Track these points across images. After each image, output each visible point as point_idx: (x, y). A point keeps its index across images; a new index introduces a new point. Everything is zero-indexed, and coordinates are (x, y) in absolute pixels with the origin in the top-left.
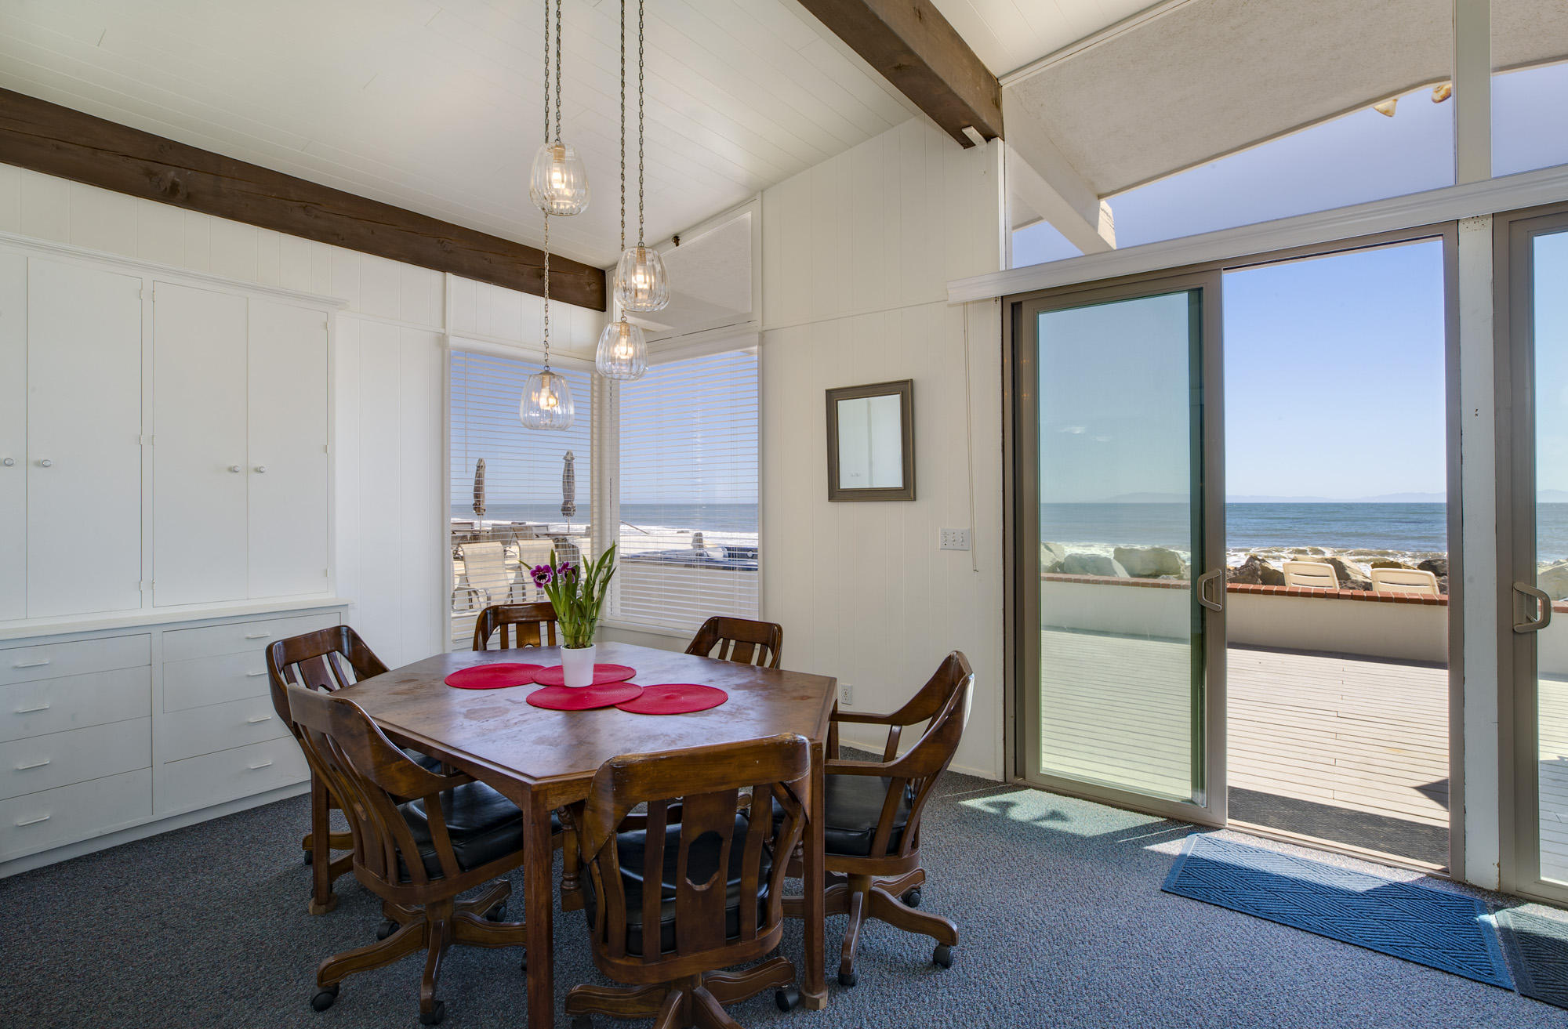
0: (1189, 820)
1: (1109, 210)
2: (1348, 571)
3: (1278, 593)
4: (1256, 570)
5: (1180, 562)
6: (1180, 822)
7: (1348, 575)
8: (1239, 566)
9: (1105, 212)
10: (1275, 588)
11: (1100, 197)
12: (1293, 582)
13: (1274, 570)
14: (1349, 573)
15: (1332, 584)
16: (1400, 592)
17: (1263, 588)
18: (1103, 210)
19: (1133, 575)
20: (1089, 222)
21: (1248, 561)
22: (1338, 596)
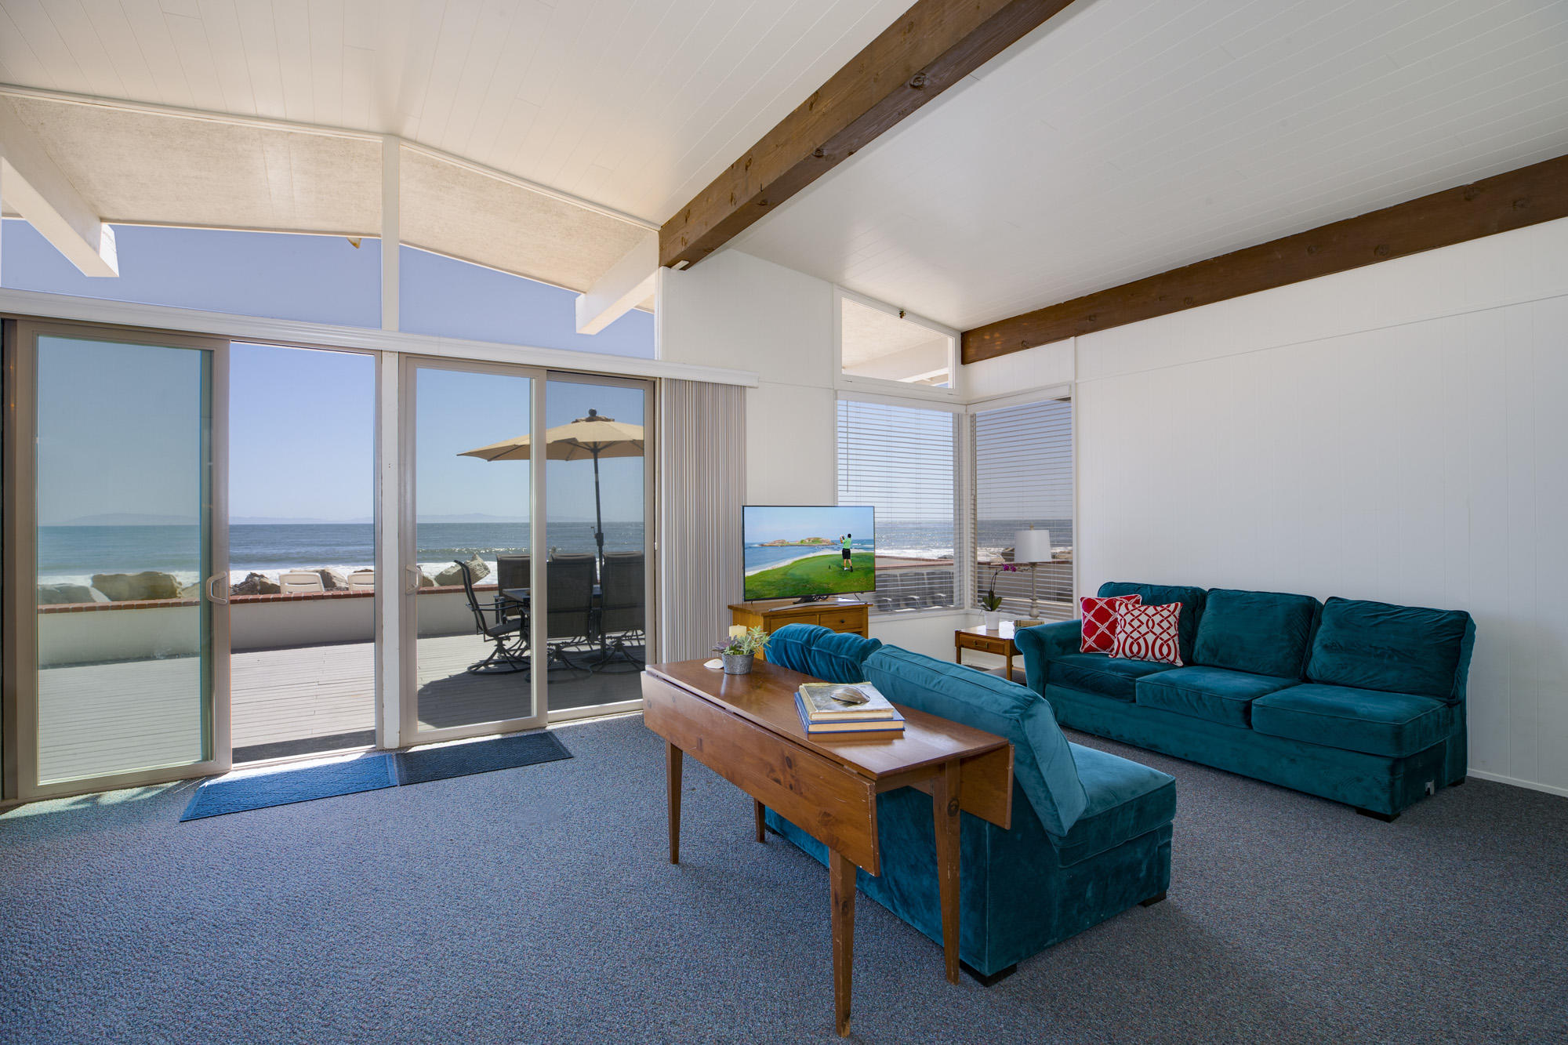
0: (203, 775)
1: (111, 233)
2: (334, 580)
3: (274, 600)
4: (255, 585)
5: (176, 585)
6: (193, 779)
7: (334, 583)
8: (239, 583)
9: (107, 234)
10: (272, 596)
11: (103, 220)
12: (288, 590)
13: (273, 584)
14: (335, 581)
15: (319, 588)
16: (366, 589)
17: (261, 597)
18: (104, 233)
19: (113, 599)
20: (90, 245)
21: (248, 578)
22: (322, 597)
